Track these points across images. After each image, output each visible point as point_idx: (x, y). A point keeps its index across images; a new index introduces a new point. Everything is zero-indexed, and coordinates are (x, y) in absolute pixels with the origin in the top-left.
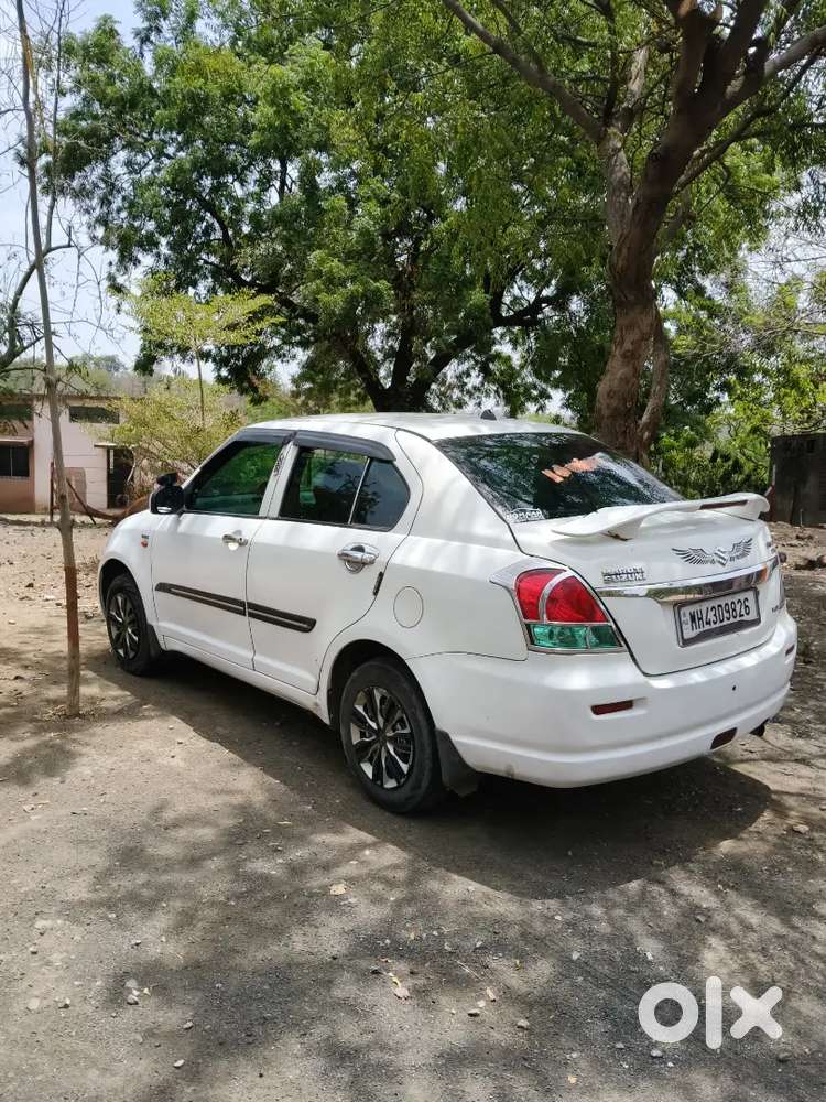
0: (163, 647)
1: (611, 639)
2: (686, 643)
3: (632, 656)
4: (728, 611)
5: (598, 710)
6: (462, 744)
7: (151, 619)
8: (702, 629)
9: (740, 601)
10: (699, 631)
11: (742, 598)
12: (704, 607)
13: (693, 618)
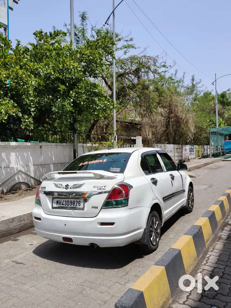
2: (53, 208)
3: (42, 208)
4: (71, 203)
5: (35, 218)
8: (60, 206)
9: (77, 201)
10: (59, 206)
11: (78, 200)
12: (62, 200)
13: (57, 202)
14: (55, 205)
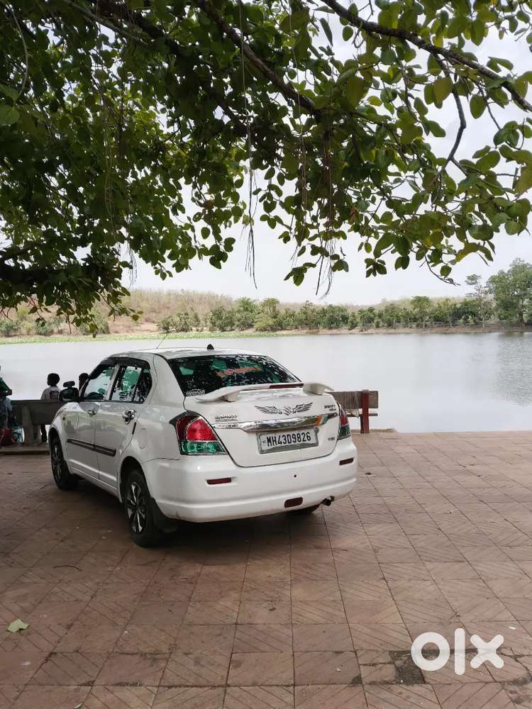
0: (71, 473)
1: (219, 449)
2: (262, 452)
3: (232, 458)
4: (295, 438)
5: (210, 482)
6: (161, 504)
7: (66, 458)
8: (275, 446)
9: (303, 433)
10: (273, 446)
11: (305, 432)
12: (277, 435)
13: (269, 440)
14: (265, 447)
